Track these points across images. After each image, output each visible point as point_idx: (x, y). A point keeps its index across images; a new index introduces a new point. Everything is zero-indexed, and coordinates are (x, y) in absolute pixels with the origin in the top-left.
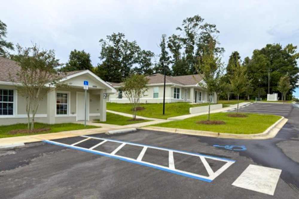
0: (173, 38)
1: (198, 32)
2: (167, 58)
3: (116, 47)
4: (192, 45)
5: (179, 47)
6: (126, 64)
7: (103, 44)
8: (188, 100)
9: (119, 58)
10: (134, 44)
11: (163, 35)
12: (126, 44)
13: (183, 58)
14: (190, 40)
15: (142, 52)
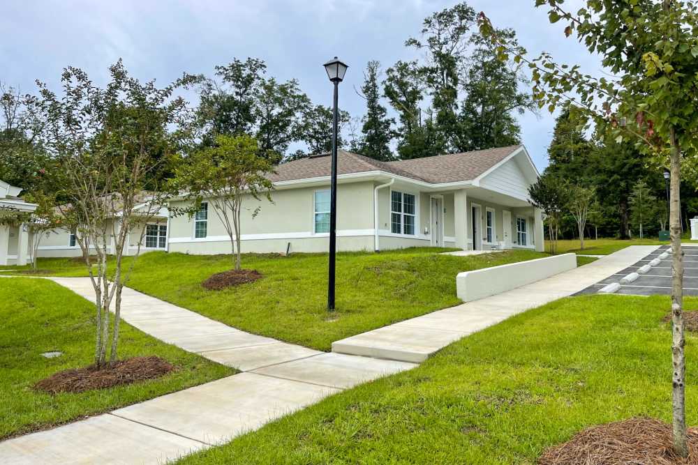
0: (398, 71)
1: (467, 51)
2: (382, 123)
3: (241, 95)
4: (451, 84)
5: (415, 95)
6: (269, 142)
7: (205, 88)
8: (446, 239)
9: (249, 124)
10: (291, 87)
11: (369, 63)
12: (269, 89)
13: (429, 122)
14: (445, 73)
15: (315, 110)
